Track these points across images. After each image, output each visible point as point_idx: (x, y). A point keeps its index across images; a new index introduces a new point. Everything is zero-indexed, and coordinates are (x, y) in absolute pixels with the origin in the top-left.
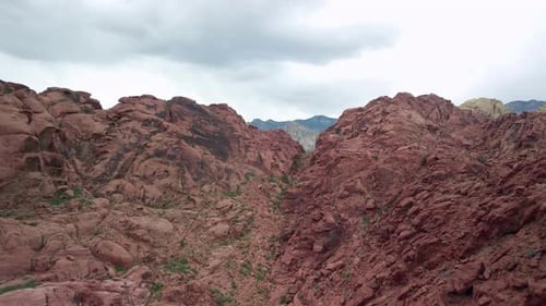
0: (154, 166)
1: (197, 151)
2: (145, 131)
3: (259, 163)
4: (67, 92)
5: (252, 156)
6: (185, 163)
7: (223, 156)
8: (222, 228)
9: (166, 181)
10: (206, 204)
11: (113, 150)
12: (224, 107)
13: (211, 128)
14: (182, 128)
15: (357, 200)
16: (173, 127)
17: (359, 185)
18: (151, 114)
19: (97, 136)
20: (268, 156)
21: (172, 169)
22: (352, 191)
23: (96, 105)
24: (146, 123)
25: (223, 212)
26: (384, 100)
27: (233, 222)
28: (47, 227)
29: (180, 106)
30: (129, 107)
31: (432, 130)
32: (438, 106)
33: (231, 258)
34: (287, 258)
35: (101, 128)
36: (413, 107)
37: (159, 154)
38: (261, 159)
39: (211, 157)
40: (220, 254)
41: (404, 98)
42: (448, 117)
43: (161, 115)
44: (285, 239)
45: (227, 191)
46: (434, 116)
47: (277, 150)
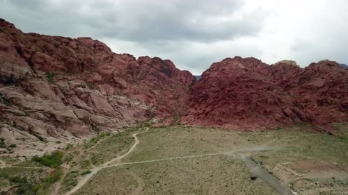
0: (151, 77)
1: (162, 74)
2: (148, 67)
3: (181, 80)
4: (128, 55)
5: (179, 78)
6: (159, 77)
7: (170, 77)
8: (171, 96)
9: (154, 82)
10: (166, 90)
11: (141, 72)
12: (169, 61)
13: (166, 67)
14: (158, 66)
15: (213, 89)
16: (155, 66)
17: (213, 84)
18: (149, 62)
19: (138, 67)
20: (184, 78)
21: (156, 79)
22: (211, 86)
23: (134, 58)
24: (148, 65)
25: (172, 92)
27: (175, 95)
28: (135, 86)
29: (157, 60)
30: (142, 60)
31: (246, 70)
32: (253, 62)
33: (175, 103)
34: (191, 104)
35: (138, 65)
36: (240, 62)
37: (152, 74)
38: (181, 79)
39: (166, 77)
40: (172, 102)
41: (238, 59)
42: (256, 66)
43: (152, 62)
44: (190, 100)
45: (171, 87)
46: (250, 66)
47: (187, 77)
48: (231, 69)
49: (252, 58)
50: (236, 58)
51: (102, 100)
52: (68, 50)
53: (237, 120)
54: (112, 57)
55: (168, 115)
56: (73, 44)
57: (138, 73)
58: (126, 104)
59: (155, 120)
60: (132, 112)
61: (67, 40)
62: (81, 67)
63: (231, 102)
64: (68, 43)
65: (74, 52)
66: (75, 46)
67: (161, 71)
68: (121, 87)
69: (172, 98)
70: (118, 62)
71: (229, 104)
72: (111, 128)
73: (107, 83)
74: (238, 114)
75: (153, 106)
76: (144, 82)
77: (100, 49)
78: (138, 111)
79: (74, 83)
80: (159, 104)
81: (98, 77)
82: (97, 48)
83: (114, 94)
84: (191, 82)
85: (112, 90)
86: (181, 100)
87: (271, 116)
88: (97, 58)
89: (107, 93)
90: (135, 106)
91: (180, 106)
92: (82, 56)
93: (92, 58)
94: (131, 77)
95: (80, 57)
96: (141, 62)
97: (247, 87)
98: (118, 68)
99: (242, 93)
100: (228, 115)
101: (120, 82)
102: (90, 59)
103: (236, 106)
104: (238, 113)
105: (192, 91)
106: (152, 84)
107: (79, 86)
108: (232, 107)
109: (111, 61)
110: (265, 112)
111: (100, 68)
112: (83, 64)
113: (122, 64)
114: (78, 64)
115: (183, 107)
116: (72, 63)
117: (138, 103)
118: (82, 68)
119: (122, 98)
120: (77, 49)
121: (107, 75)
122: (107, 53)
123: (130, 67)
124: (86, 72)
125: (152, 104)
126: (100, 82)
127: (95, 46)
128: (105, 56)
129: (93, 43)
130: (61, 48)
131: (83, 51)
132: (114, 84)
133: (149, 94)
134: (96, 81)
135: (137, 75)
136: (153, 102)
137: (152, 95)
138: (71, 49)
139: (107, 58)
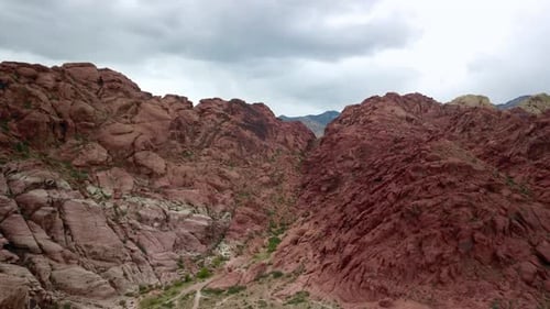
0: (225, 141)
1: (247, 133)
2: (218, 121)
3: (285, 142)
4: (177, 97)
5: (280, 138)
6: (241, 140)
7: (262, 137)
8: (266, 179)
9: (232, 150)
10: (256, 165)
11: (203, 131)
12: (261, 105)
13: (255, 119)
14: (239, 118)
16: (233, 118)
18: (221, 110)
19: (196, 123)
20: (291, 138)
21: (235, 144)
24: (219, 115)
25: (266, 170)
26: (376, 99)
27: (272, 176)
28: (185, 167)
29: (236, 105)
30: (207, 106)
31: (409, 120)
32: (419, 102)
33: (272, 195)
34: (305, 196)
35: (196, 118)
36: (398, 104)
37: (227, 134)
38: (286, 140)
39: (256, 138)
40: (266, 192)
41: (392, 97)
42: (426, 111)
43: (226, 110)
44: (304, 186)
45: (266, 159)
46: (415, 110)
47: (296, 135)
48: (383, 120)
49: (418, 95)
50: (389, 95)
51: (90, 220)
52: (29, 94)
53: (427, 287)
54: (138, 104)
55: (257, 228)
56: (48, 79)
57: (196, 134)
58: (157, 220)
59: (225, 249)
60: (170, 237)
61: (33, 71)
62: (59, 132)
63: (405, 230)
64: (35, 78)
65: (44, 97)
66: (51, 84)
67: (246, 128)
68: (151, 174)
69: (266, 185)
70: (152, 115)
71: (403, 235)
72: (105, 298)
73: (119, 166)
74: (427, 267)
75: (224, 212)
76: (209, 154)
77: (111, 88)
78: (186, 231)
79: (23, 179)
80: (237, 202)
81: (98, 153)
82: (105, 86)
83: (132, 193)
84: (306, 144)
85: (129, 182)
86: (286, 186)
87: (511, 271)
88: (103, 107)
89: (115, 191)
90: (181, 219)
91: (281, 200)
92: (66, 106)
93: (90, 108)
94: (179, 145)
95: (61, 109)
96: (203, 111)
97: (441, 185)
98: (150, 129)
99: (430, 203)
100: (402, 271)
101: (149, 163)
102: (84, 112)
103: (420, 245)
104: (429, 265)
105: (307, 166)
106: (226, 156)
107: (36, 186)
108: (410, 246)
109: (136, 112)
110: (495, 258)
111: (105, 132)
112: (64, 125)
113: (160, 119)
114: (52, 125)
115: (289, 204)
116: (36, 124)
117: (187, 212)
118: (64, 134)
119: (149, 202)
120: (55, 89)
121: (122, 147)
122: (127, 95)
123: (178, 124)
124: (71, 141)
125: (221, 207)
126: (104, 166)
127: (100, 82)
128: (122, 102)
129: (98, 75)
130: (14, 90)
131: (70, 93)
132: (136, 168)
133: (218, 181)
134: (92, 164)
135: (193, 139)
136: (223, 203)
137: (222, 184)
138: (38, 92)
139: (126, 108)
